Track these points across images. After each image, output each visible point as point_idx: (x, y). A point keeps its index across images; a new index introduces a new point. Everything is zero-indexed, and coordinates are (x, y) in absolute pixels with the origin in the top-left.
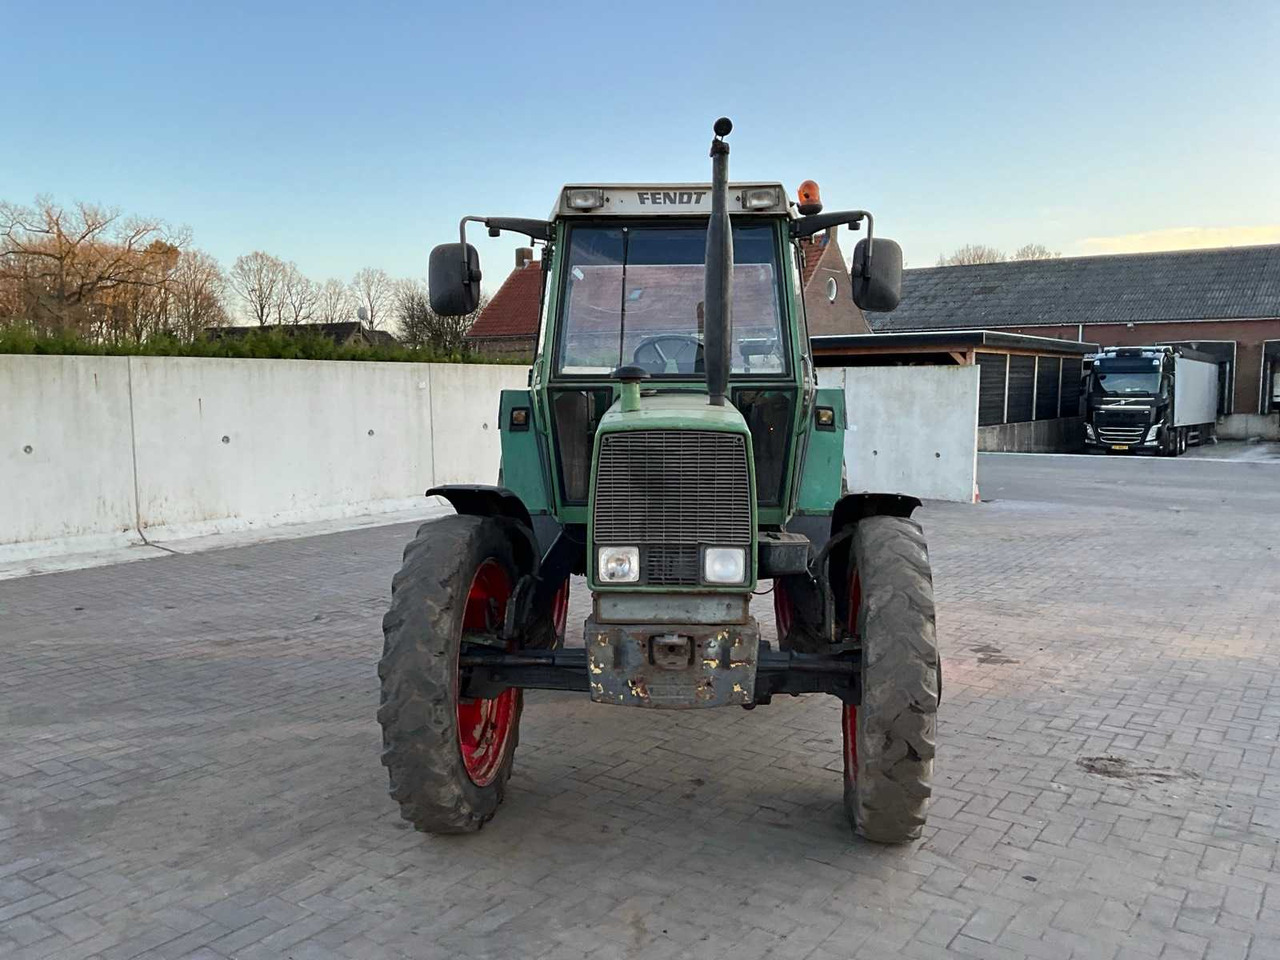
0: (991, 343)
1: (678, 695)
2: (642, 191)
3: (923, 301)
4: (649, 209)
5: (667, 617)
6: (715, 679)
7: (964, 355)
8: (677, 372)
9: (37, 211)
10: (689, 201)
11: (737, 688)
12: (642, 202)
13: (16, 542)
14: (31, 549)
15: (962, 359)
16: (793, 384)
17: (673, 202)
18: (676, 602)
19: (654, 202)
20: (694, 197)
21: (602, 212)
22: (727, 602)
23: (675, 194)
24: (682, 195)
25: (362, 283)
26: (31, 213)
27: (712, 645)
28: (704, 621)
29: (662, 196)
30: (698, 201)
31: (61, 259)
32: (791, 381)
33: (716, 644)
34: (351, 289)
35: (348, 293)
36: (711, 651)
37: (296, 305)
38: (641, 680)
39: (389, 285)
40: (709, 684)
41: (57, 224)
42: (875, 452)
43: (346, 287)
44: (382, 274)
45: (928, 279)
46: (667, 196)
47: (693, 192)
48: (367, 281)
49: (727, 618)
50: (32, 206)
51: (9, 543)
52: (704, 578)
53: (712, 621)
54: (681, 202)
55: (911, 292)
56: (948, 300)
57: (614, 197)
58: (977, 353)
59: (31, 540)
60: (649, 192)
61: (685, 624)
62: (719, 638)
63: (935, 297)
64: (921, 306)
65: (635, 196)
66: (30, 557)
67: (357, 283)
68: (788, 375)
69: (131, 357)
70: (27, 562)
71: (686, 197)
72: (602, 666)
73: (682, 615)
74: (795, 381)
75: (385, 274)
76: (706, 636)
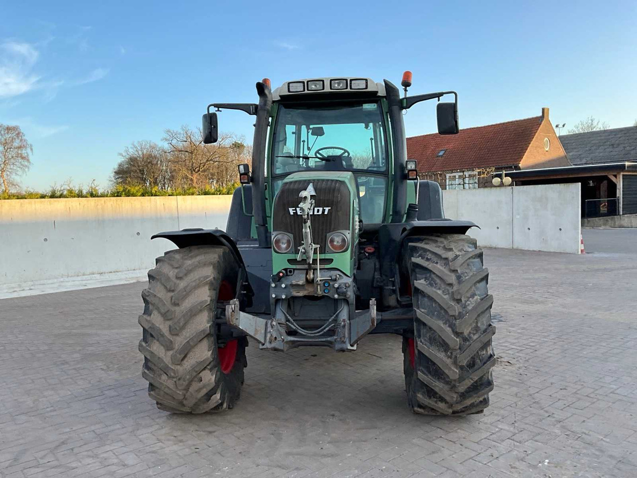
0: (630, 169)
3: (611, 147)
7: (615, 176)
9: (182, 132)
13: (134, 270)
14: (139, 273)
15: (615, 178)
26: (180, 134)
31: (192, 153)
41: (190, 138)
42: (529, 229)
45: (615, 135)
50: (180, 131)
51: (131, 270)
55: (605, 142)
56: (626, 146)
58: (623, 175)
59: (140, 269)
63: (619, 145)
64: (611, 150)
66: (139, 276)
69: (178, 196)
70: (137, 277)
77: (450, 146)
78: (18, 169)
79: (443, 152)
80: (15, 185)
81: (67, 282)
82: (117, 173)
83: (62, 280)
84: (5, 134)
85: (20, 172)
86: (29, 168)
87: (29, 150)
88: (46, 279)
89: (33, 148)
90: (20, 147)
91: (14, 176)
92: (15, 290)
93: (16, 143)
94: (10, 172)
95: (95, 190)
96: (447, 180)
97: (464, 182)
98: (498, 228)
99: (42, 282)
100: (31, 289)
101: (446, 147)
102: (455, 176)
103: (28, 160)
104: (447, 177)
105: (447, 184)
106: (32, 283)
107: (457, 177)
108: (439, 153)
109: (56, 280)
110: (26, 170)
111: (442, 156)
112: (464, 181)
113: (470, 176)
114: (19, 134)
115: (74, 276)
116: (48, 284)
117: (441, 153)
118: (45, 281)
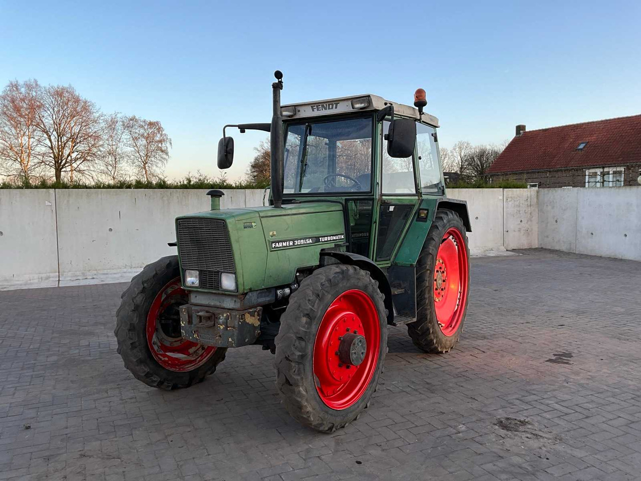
1: (209, 339)
2: (314, 105)
4: (316, 113)
5: (213, 304)
6: (222, 334)
8: (324, 192)
10: (332, 108)
11: (230, 340)
12: (313, 111)
16: (372, 197)
17: (326, 109)
18: (216, 297)
19: (318, 110)
20: (334, 105)
21: (297, 117)
22: (234, 299)
23: (326, 105)
24: (329, 105)
25: (457, 149)
27: (221, 318)
28: (226, 307)
29: (321, 107)
30: (336, 108)
32: (372, 195)
33: (223, 318)
34: (451, 152)
35: (450, 154)
36: (221, 321)
37: (425, 162)
38: (197, 331)
39: (471, 149)
40: (220, 336)
43: (449, 152)
44: (468, 144)
46: (323, 106)
47: (334, 103)
48: (460, 148)
49: (234, 307)
52: (221, 287)
53: (228, 307)
54: (329, 109)
57: (302, 109)
60: (316, 105)
61: (218, 308)
62: (225, 315)
65: (310, 108)
67: (455, 149)
68: (371, 192)
71: (331, 106)
72: (184, 323)
73: (218, 304)
74: (373, 195)
75: (469, 144)
76: (219, 314)
77: (593, 138)
78: (158, 161)
79: (584, 144)
80: (155, 176)
81: (129, 272)
82: (253, 167)
83: (125, 270)
84: (148, 128)
85: (160, 165)
86: (167, 160)
87: (168, 145)
88: (110, 269)
89: (172, 142)
90: (161, 141)
91: (154, 168)
92: (77, 278)
93: (158, 138)
94: (152, 164)
95: (164, 182)
96: (587, 177)
97: (603, 180)
98: (626, 235)
99: (105, 272)
100: (94, 278)
101: (587, 140)
102: (596, 173)
103: (167, 154)
104: (587, 174)
105: (587, 181)
106: (95, 272)
107: (599, 173)
108: (579, 145)
109: (119, 271)
110: (165, 162)
111: (581, 149)
112: (603, 178)
113: (615, 173)
114: (159, 128)
115: (138, 267)
116: (111, 274)
117: (581, 146)
118: (109, 270)
